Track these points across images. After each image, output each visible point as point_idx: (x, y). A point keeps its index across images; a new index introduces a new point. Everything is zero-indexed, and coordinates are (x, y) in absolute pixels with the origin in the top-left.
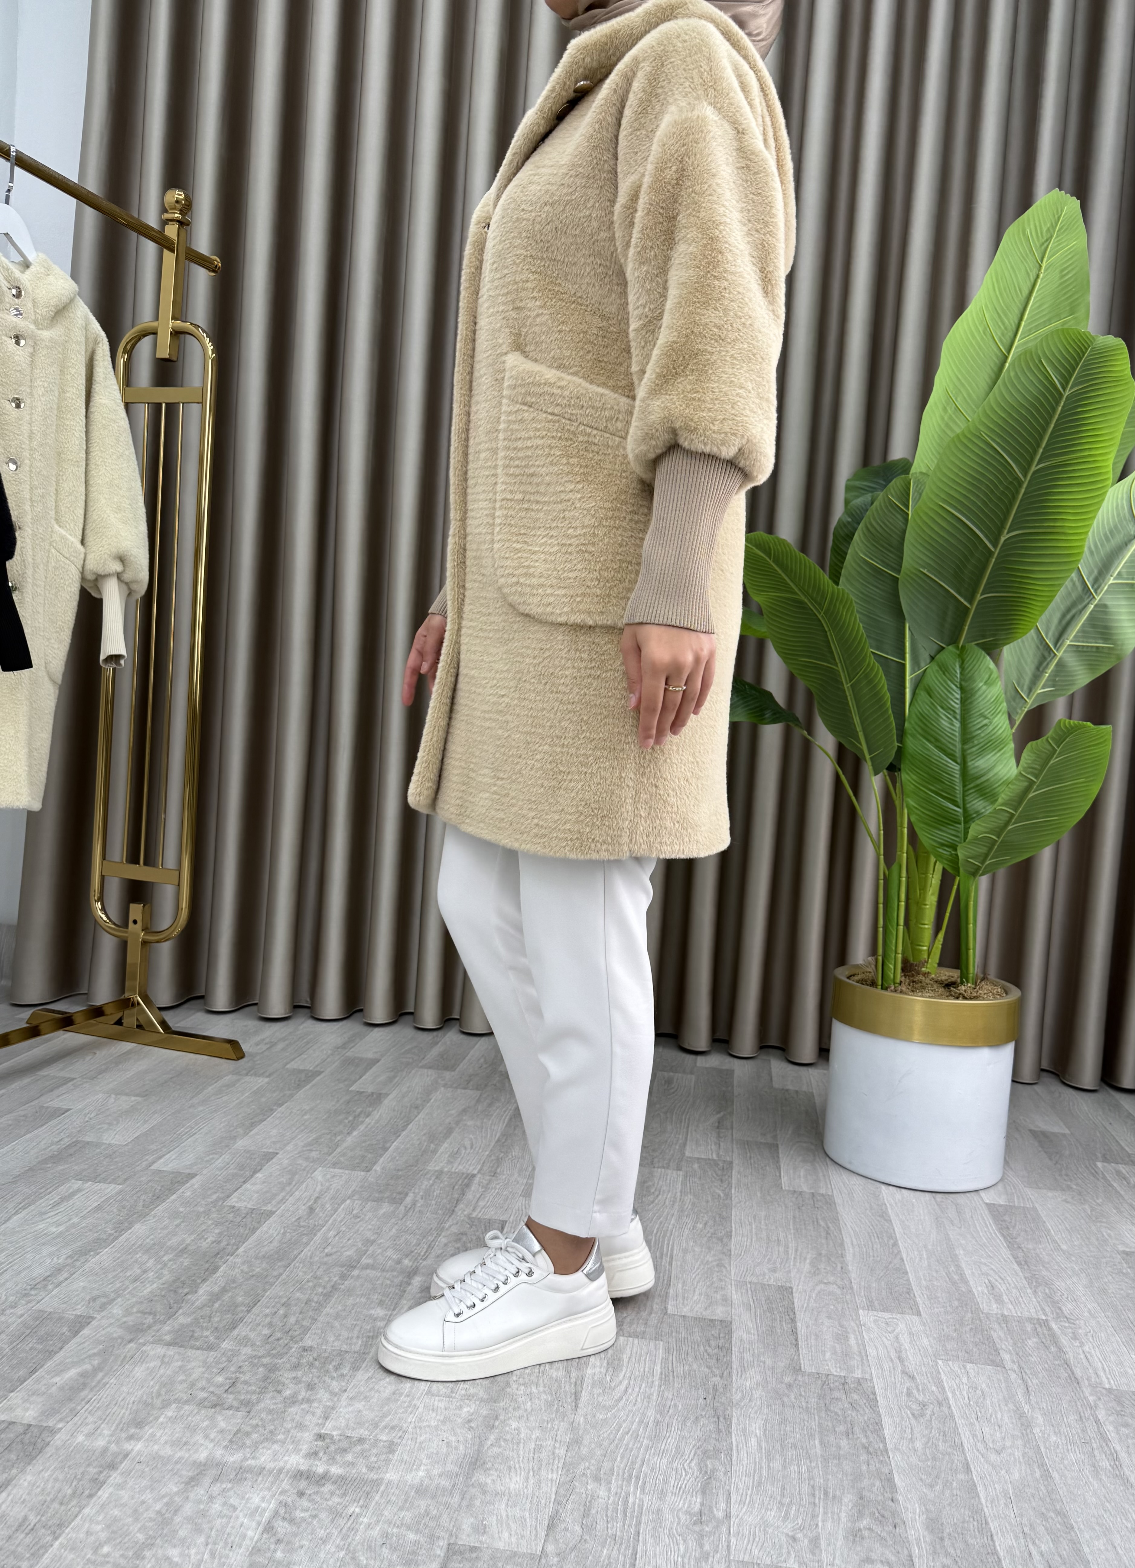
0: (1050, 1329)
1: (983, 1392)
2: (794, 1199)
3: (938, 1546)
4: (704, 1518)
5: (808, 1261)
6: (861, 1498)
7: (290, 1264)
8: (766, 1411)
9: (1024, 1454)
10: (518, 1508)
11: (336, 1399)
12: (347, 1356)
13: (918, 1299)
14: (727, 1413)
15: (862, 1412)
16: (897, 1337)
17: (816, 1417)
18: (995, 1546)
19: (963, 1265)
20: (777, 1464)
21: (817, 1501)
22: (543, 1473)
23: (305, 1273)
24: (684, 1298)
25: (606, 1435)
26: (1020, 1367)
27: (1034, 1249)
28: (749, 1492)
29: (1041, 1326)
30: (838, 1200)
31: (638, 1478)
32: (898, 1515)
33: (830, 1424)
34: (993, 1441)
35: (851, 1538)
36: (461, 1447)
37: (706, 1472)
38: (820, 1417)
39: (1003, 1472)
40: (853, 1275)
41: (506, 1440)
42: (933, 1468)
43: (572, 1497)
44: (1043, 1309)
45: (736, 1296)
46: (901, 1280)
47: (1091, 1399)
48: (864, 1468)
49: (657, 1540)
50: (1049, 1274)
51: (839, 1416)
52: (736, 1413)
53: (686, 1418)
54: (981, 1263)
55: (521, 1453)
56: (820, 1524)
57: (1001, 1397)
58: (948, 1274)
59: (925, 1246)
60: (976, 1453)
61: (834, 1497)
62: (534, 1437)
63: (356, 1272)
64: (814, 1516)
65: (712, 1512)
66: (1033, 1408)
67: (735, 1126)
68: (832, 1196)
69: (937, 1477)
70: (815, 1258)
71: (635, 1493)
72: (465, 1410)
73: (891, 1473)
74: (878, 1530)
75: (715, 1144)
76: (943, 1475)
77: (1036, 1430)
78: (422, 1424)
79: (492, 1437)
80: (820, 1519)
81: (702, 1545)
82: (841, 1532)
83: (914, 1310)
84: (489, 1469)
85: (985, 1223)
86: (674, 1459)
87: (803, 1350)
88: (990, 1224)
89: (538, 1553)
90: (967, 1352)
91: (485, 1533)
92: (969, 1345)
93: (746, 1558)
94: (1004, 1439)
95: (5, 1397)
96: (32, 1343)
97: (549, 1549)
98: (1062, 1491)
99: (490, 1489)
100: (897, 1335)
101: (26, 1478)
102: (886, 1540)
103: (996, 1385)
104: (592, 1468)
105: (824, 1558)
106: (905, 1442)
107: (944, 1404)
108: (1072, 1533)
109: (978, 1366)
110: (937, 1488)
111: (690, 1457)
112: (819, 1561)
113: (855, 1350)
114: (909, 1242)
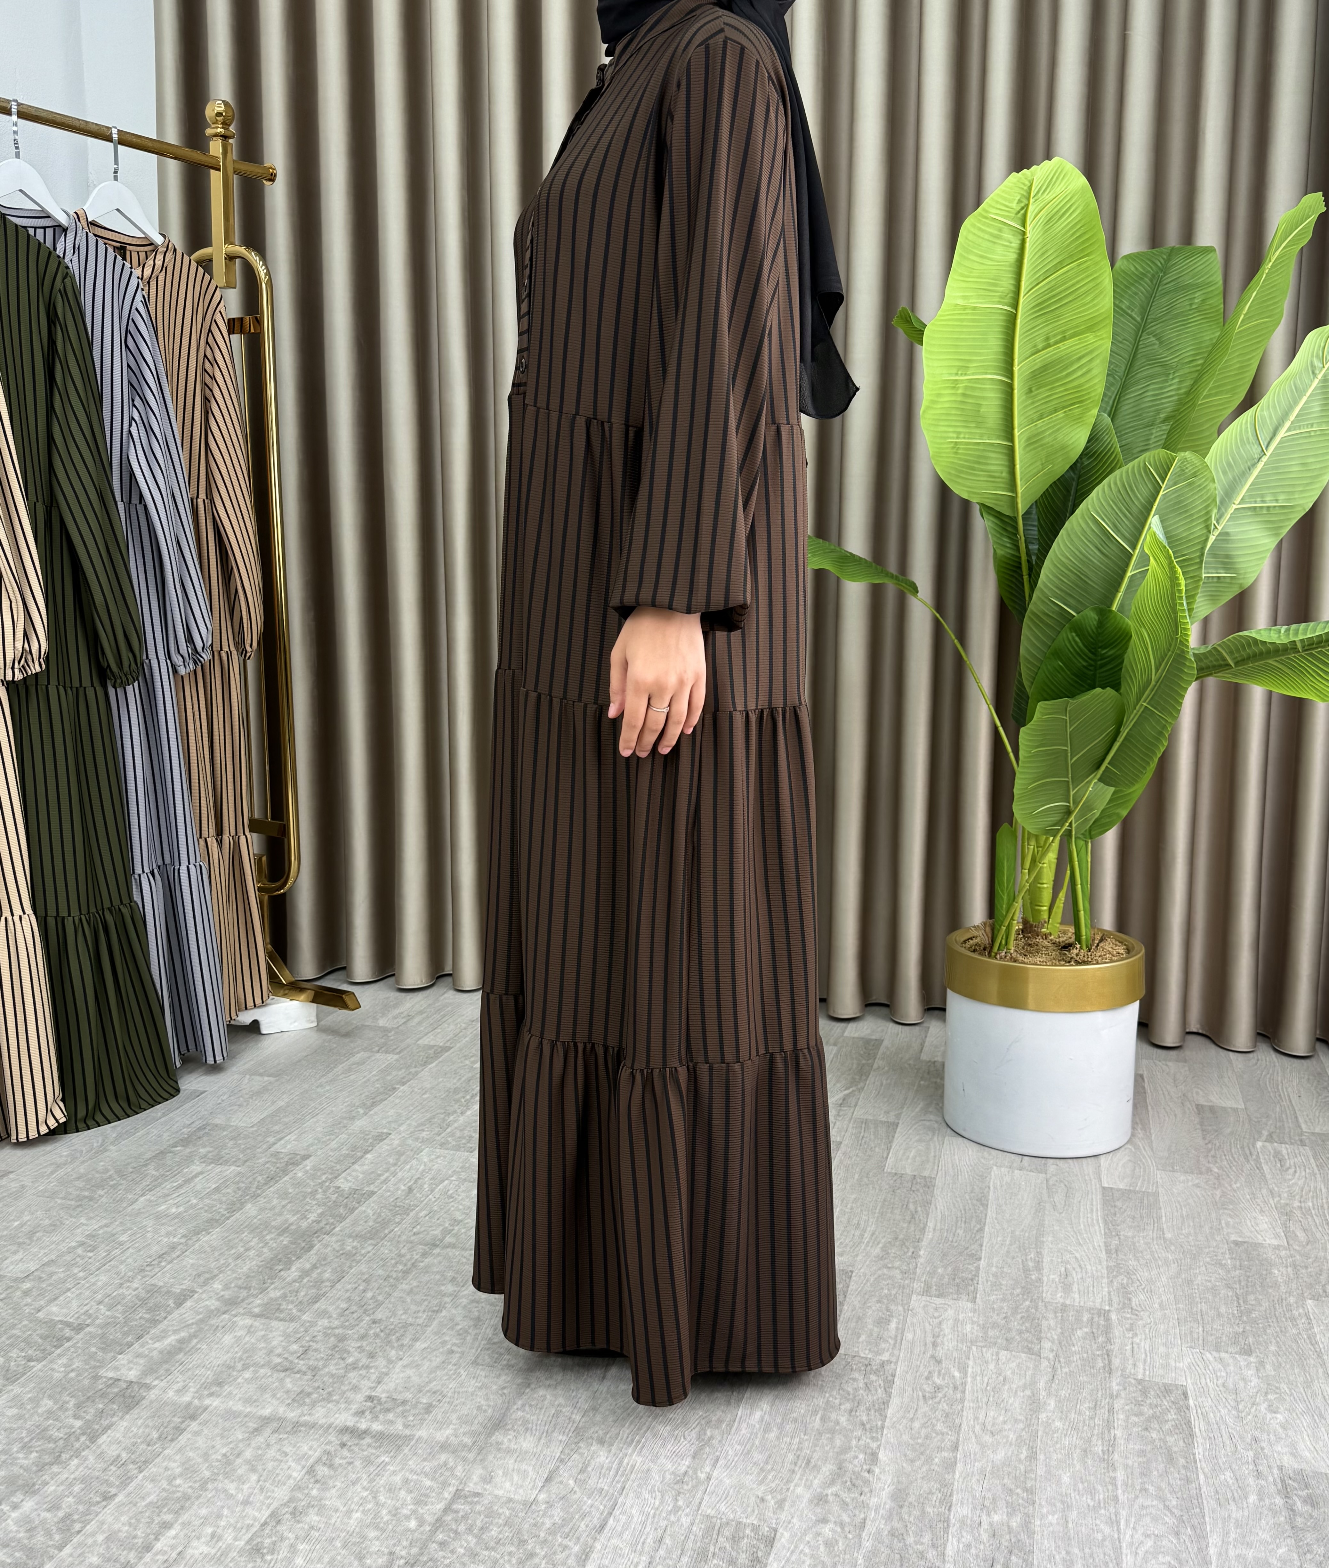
0: (1107, 1319)
1: (1005, 1379)
2: (892, 1182)
3: (895, 1513)
4: (686, 1478)
5: (880, 1245)
6: (840, 1468)
7: (378, 1243)
9: (1018, 1437)
10: (524, 1463)
11: (391, 1366)
12: (410, 1328)
13: (980, 1286)
15: (873, 1392)
16: (940, 1323)
18: (949, 1515)
19: (1045, 1252)
20: (772, 1435)
21: (797, 1469)
22: (555, 1434)
23: (391, 1251)
25: (622, 1404)
26: (1056, 1356)
27: (1133, 1237)
28: (736, 1459)
29: (1099, 1316)
30: (938, 1182)
31: (639, 1442)
32: (868, 1484)
33: (837, 1402)
34: (993, 1425)
35: (816, 1501)
36: (490, 1410)
37: (703, 1440)
39: (988, 1452)
40: (921, 1260)
41: (530, 1406)
42: (922, 1445)
43: (575, 1456)
44: (1110, 1300)
46: (969, 1267)
47: (1115, 1388)
48: (853, 1442)
49: (638, 1495)
50: (1135, 1263)
54: (1066, 1250)
55: (541, 1417)
56: (791, 1488)
57: (1021, 1384)
58: (1024, 1261)
59: (1013, 1232)
60: (971, 1433)
61: (815, 1466)
63: (437, 1251)
64: (788, 1481)
66: (1049, 1394)
67: (860, 1103)
68: (935, 1179)
69: (922, 1453)
70: (889, 1242)
71: (631, 1455)
72: (503, 1378)
73: (879, 1447)
74: (845, 1496)
76: (928, 1452)
77: (1043, 1416)
78: (461, 1390)
79: (520, 1402)
80: (793, 1484)
81: (677, 1500)
82: (807, 1496)
83: (970, 1297)
84: (509, 1430)
85: (1092, 1210)
86: (677, 1428)
88: (1097, 1210)
89: (531, 1500)
90: (1007, 1340)
91: (490, 1482)
92: (1014, 1333)
93: (712, 1513)
94: (1005, 1422)
95: (114, 1358)
96: (142, 1313)
97: (542, 1497)
98: (1041, 1471)
99: (504, 1447)
100: (943, 1320)
101: (123, 1424)
102: (847, 1505)
103: (1023, 1372)
104: (600, 1432)
105: (783, 1516)
106: (905, 1421)
107: (960, 1388)
108: (1031, 1508)
109: (1013, 1353)
110: (918, 1463)
111: (694, 1425)
112: (778, 1519)
113: (893, 1333)
114: (998, 1227)
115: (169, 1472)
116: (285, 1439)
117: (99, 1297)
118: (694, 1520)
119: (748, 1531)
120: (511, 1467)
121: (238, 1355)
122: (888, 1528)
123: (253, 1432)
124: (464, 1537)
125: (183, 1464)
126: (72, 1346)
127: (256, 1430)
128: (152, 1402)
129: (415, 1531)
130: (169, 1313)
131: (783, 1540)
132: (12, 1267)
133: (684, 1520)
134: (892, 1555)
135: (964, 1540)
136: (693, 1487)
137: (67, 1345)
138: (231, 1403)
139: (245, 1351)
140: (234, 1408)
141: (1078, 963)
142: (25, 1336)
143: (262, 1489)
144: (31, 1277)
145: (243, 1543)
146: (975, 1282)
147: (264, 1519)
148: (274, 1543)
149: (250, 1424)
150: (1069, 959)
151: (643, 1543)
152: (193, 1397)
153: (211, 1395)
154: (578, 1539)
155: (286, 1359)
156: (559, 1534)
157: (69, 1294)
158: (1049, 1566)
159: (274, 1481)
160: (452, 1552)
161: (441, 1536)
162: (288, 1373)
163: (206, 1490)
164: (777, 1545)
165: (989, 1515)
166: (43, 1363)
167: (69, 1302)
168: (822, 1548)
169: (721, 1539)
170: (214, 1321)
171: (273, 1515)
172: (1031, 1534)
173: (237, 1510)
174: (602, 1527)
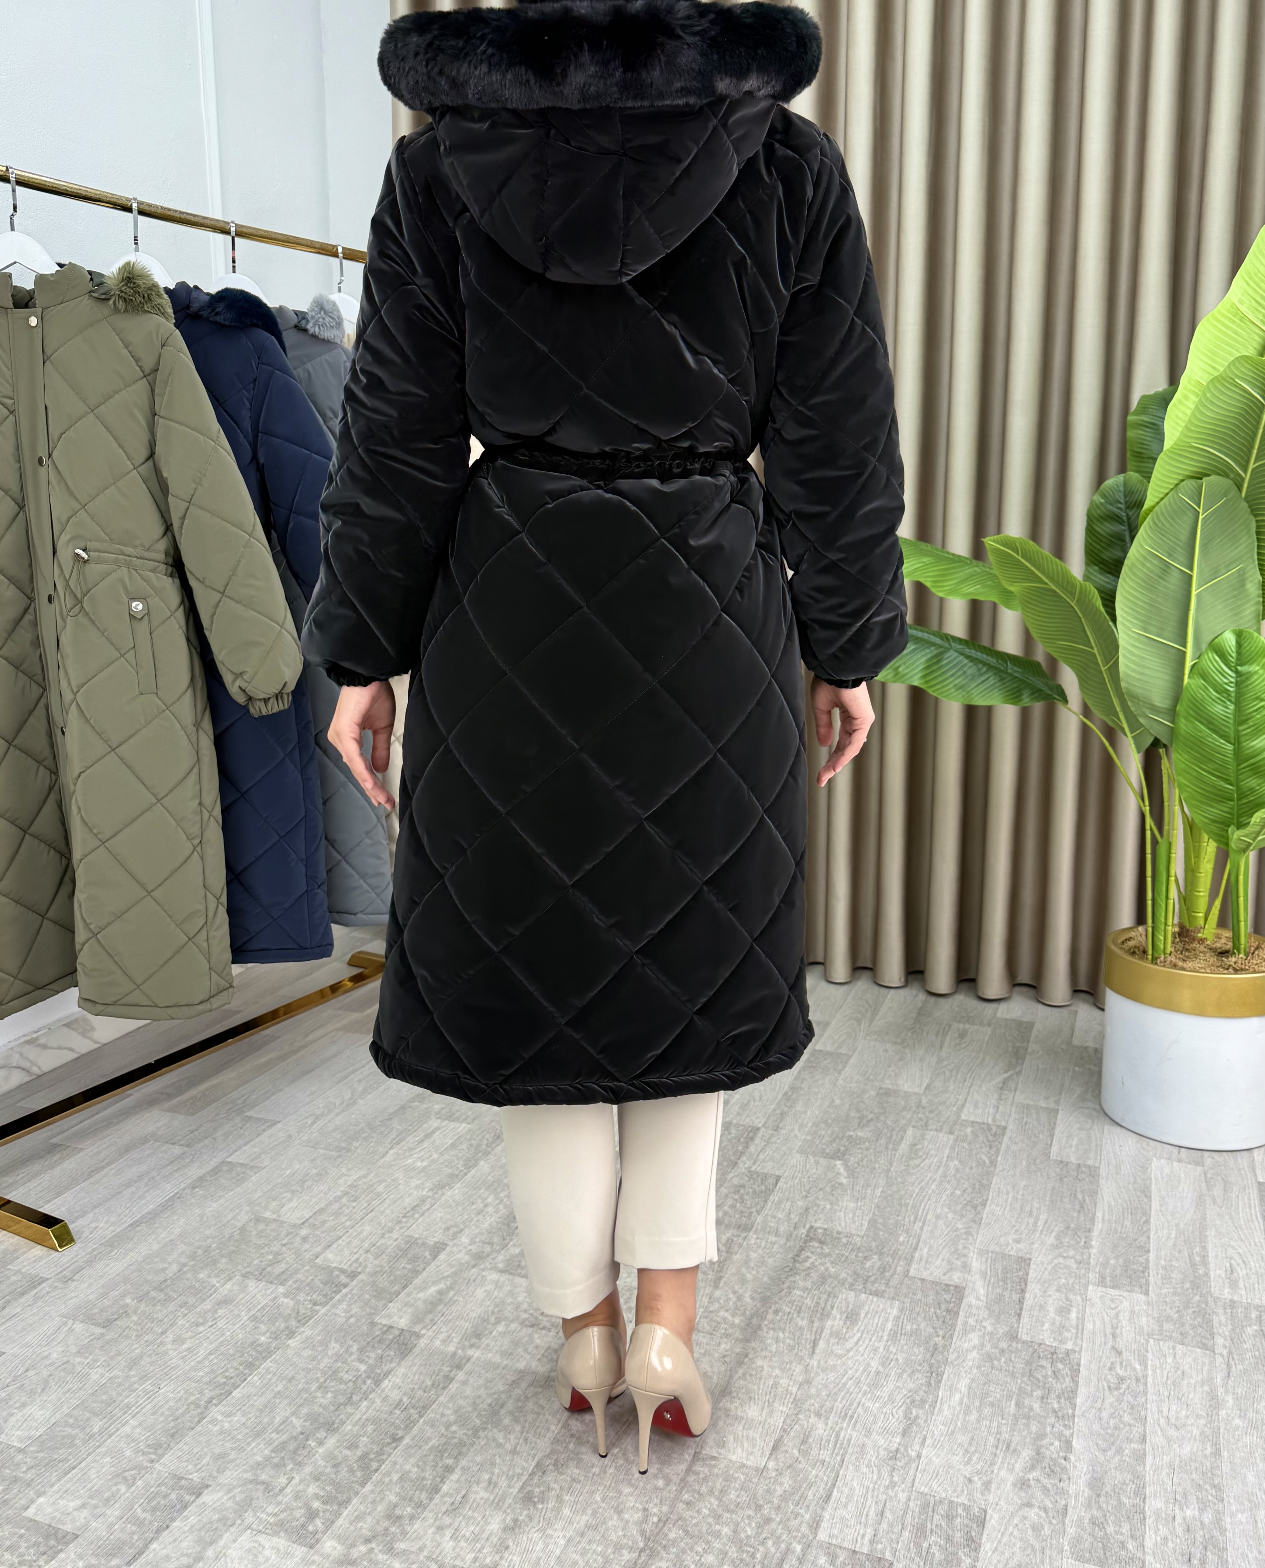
1: (1183, 1372)
2: (1059, 1169)
3: (1093, 1501)
4: (899, 1455)
5: (1055, 1234)
6: (1038, 1454)
8: (975, 1371)
9: (1202, 1433)
10: (752, 1431)
13: (1151, 1279)
14: (942, 1369)
15: (1061, 1380)
16: (1117, 1315)
17: (1019, 1381)
18: (1144, 1507)
19: (1210, 1246)
20: (973, 1417)
21: (998, 1452)
22: (776, 1405)
24: (927, 1262)
25: (833, 1379)
26: (1230, 1353)
28: (942, 1439)
30: (1103, 1172)
31: (852, 1417)
32: (1066, 1471)
33: (1029, 1388)
34: (1177, 1419)
35: (1019, 1485)
36: (715, 1378)
37: (910, 1418)
38: (1022, 1382)
39: (1175, 1446)
40: (1094, 1251)
41: (751, 1375)
42: (1111, 1435)
43: (796, 1427)
45: (976, 1264)
46: (1140, 1259)
48: (1048, 1429)
49: (857, 1468)
51: (1039, 1382)
52: (948, 1371)
53: (904, 1371)
54: (1229, 1246)
55: (761, 1386)
56: (996, 1471)
57: (1199, 1378)
58: (1191, 1256)
59: (1178, 1225)
60: (1157, 1426)
61: (1015, 1450)
62: (774, 1374)
64: (992, 1464)
65: (907, 1451)
66: (1227, 1392)
67: (1020, 1087)
68: (1100, 1168)
69: (1113, 1444)
70: (1062, 1231)
71: (846, 1429)
72: (723, 1346)
73: (1073, 1435)
74: (1045, 1481)
75: (994, 1106)
76: (1118, 1442)
77: (1223, 1413)
79: (741, 1371)
80: (996, 1467)
81: (893, 1476)
82: (1011, 1479)
83: (1144, 1289)
84: (735, 1398)
85: (1250, 1205)
86: (885, 1405)
87: (1025, 1319)
88: (1255, 1206)
89: (762, 1467)
90: (1181, 1334)
91: (723, 1447)
92: (1188, 1327)
93: (926, 1490)
94: (1187, 1417)
95: (385, 1306)
96: (403, 1263)
97: (771, 1465)
98: (1226, 1468)
99: (733, 1413)
100: (1119, 1311)
101: (402, 1370)
102: (1048, 1490)
103: (1199, 1367)
104: (816, 1405)
105: (991, 1498)
106: (1094, 1411)
107: (1142, 1381)
108: (1221, 1505)
109: (1189, 1348)
110: (1110, 1453)
111: (900, 1404)
112: (985, 1500)
113: (1074, 1322)
114: (1163, 1219)
115: (445, 1419)
116: (540, 1393)
117: (366, 1245)
118: (910, 1496)
119: (960, 1511)
120: (740, 1434)
121: (490, 1309)
122: (1088, 1516)
123: (510, 1385)
124: (707, 1498)
125: (456, 1411)
126: (350, 1292)
127: (514, 1382)
128: (422, 1350)
129: (663, 1489)
130: (428, 1264)
131: (993, 1521)
132: (289, 1213)
133: (900, 1495)
134: (1095, 1543)
135: (1160, 1532)
136: (906, 1464)
137: (345, 1291)
138: (490, 1355)
139: (496, 1306)
140: (493, 1360)
141: (1236, 971)
142: (308, 1280)
143: (526, 1440)
144: (306, 1224)
145: (516, 1490)
146: (1146, 1274)
147: (531, 1468)
148: (543, 1492)
149: (508, 1377)
150: (1226, 967)
151: (867, 1516)
152: (457, 1348)
153: (472, 1346)
154: (808, 1507)
155: (532, 1314)
156: (790, 1503)
157: (340, 1242)
158: (1243, 1564)
159: (535, 1432)
160: (698, 1512)
161: (686, 1496)
162: (535, 1328)
163: (479, 1438)
164: (988, 1526)
165: (1181, 1509)
166: (327, 1307)
167: (341, 1250)
168: (1030, 1532)
169: (936, 1517)
170: (465, 1275)
171: (538, 1465)
172: (1223, 1531)
173: (508, 1458)
174: (829, 1497)
